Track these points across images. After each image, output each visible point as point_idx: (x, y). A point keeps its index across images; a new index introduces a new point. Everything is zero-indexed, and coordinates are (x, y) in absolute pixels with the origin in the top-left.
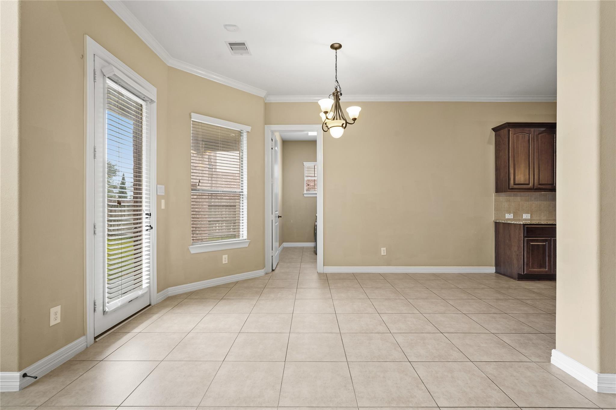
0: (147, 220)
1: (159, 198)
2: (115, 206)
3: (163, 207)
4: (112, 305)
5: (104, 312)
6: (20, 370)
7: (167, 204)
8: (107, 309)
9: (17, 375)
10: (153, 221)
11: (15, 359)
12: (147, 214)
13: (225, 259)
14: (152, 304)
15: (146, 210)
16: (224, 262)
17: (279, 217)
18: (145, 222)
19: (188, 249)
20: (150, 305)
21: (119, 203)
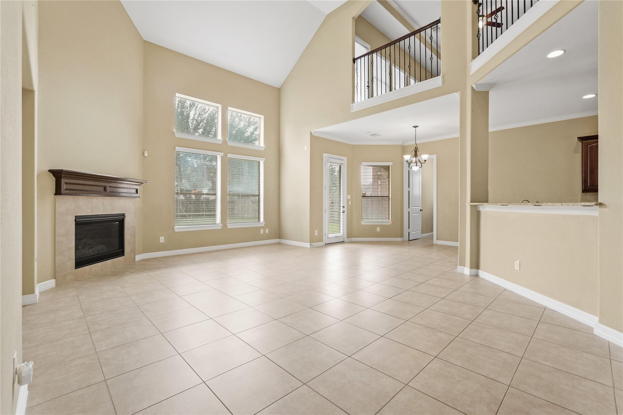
0: (343, 209)
1: (348, 200)
2: (331, 204)
3: (350, 204)
4: (331, 235)
5: (328, 237)
6: (310, 243)
7: (351, 203)
8: (329, 237)
9: (309, 244)
10: (345, 209)
11: (309, 240)
12: (343, 207)
13: (378, 229)
14: (345, 242)
15: (342, 205)
16: (377, 231)
17: (421, 210)
18: (342, 209)
19: (361, 223)
20: (344, 242)
21: (332, 202)
